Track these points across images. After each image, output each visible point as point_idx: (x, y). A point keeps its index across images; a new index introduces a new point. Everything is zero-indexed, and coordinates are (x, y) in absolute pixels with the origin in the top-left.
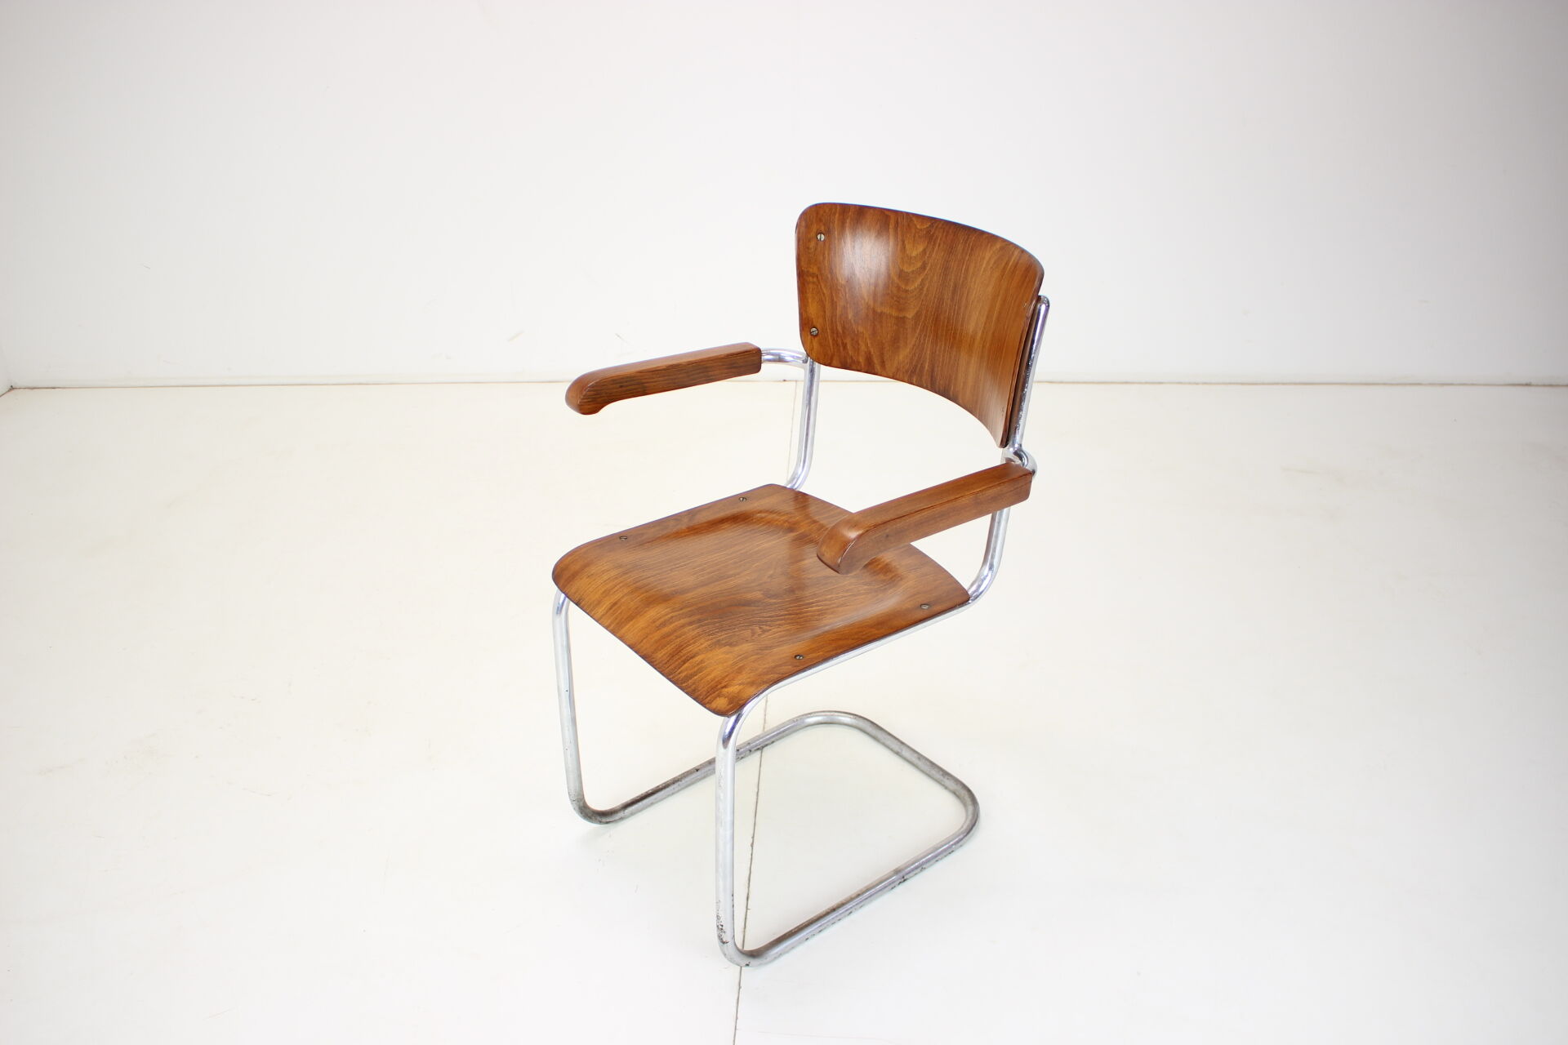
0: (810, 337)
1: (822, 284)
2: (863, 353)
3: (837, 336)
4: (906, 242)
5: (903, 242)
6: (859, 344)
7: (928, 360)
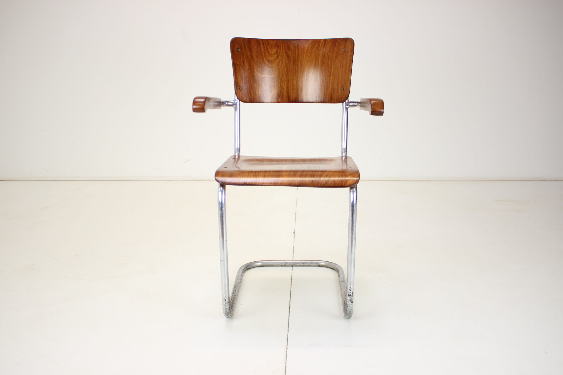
0: (238, 90)
1: (241, 68)
5: (267, 49)
7: (285, 91)
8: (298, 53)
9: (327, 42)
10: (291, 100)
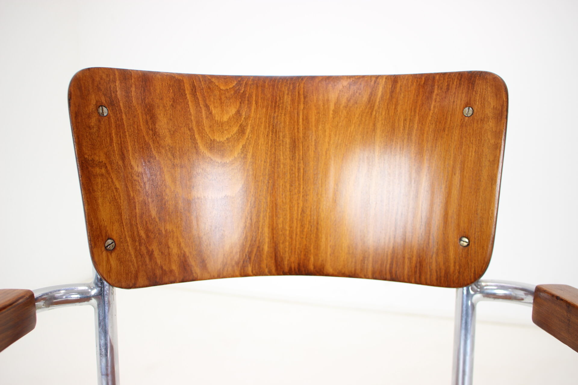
0: (104, 253)
1: (113, 176)
2: (176, 258)
3: (140, 244)
4: (212, 107)
5: (207, 106)
6: (169, 248)
7: (267, 240)
8: (306, 119)
9: (399, 85)
10: (286, 269)
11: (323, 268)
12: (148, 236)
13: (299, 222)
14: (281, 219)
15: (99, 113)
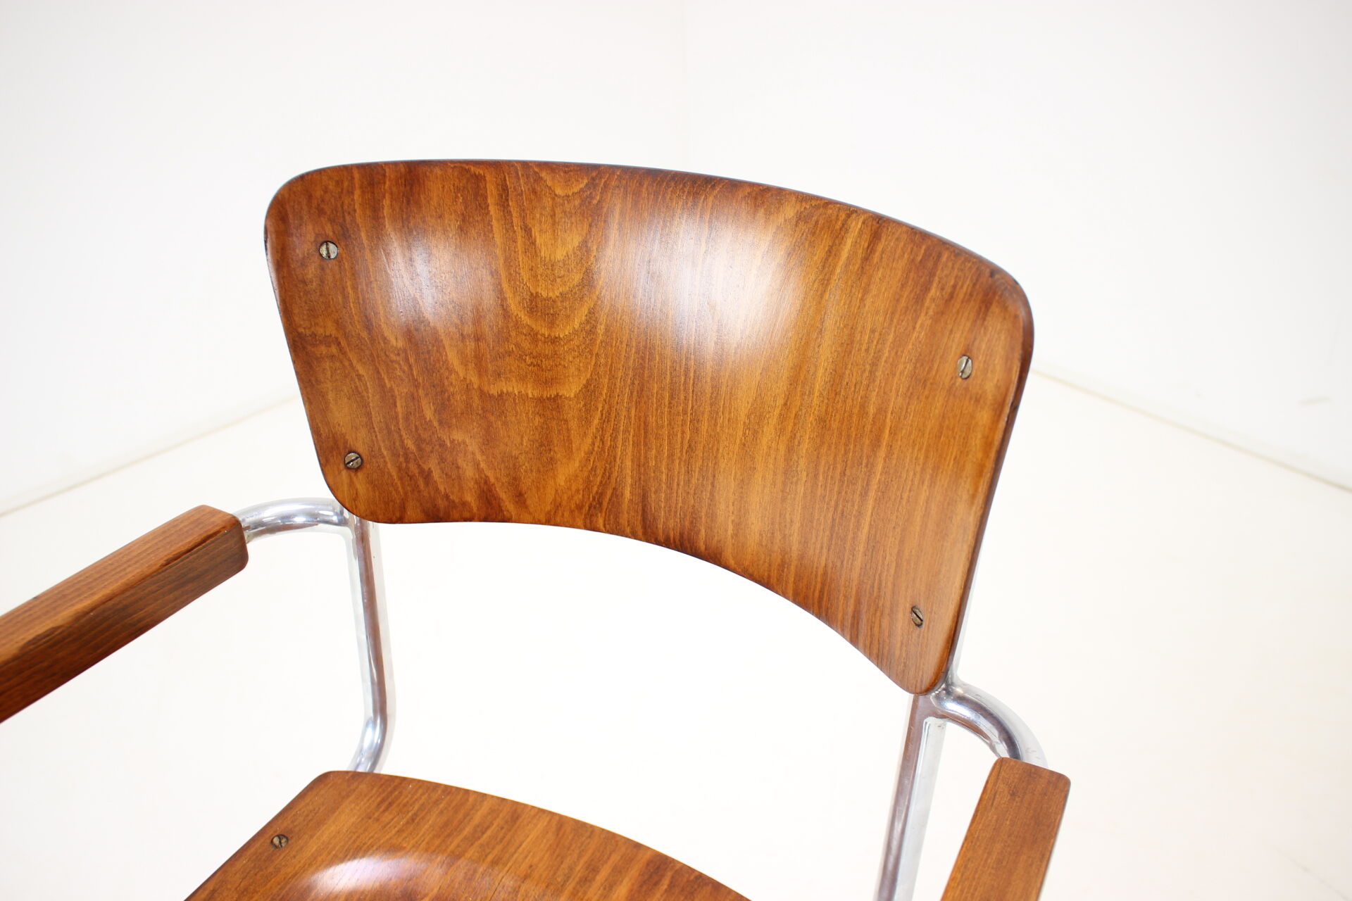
0: (344, 473)
1: (351, 355)
2: (471, 484)
3: (407, 460)
4: (535, 232)
5: (527, 230)
6: (458, 468)
7: (629, 481)
10: (661, 538)
11: (721, 554)
12: (420, 449)
13: (682, 463)
14: (654, 452)
15: (321, 255)
